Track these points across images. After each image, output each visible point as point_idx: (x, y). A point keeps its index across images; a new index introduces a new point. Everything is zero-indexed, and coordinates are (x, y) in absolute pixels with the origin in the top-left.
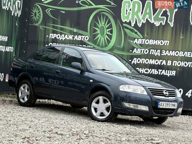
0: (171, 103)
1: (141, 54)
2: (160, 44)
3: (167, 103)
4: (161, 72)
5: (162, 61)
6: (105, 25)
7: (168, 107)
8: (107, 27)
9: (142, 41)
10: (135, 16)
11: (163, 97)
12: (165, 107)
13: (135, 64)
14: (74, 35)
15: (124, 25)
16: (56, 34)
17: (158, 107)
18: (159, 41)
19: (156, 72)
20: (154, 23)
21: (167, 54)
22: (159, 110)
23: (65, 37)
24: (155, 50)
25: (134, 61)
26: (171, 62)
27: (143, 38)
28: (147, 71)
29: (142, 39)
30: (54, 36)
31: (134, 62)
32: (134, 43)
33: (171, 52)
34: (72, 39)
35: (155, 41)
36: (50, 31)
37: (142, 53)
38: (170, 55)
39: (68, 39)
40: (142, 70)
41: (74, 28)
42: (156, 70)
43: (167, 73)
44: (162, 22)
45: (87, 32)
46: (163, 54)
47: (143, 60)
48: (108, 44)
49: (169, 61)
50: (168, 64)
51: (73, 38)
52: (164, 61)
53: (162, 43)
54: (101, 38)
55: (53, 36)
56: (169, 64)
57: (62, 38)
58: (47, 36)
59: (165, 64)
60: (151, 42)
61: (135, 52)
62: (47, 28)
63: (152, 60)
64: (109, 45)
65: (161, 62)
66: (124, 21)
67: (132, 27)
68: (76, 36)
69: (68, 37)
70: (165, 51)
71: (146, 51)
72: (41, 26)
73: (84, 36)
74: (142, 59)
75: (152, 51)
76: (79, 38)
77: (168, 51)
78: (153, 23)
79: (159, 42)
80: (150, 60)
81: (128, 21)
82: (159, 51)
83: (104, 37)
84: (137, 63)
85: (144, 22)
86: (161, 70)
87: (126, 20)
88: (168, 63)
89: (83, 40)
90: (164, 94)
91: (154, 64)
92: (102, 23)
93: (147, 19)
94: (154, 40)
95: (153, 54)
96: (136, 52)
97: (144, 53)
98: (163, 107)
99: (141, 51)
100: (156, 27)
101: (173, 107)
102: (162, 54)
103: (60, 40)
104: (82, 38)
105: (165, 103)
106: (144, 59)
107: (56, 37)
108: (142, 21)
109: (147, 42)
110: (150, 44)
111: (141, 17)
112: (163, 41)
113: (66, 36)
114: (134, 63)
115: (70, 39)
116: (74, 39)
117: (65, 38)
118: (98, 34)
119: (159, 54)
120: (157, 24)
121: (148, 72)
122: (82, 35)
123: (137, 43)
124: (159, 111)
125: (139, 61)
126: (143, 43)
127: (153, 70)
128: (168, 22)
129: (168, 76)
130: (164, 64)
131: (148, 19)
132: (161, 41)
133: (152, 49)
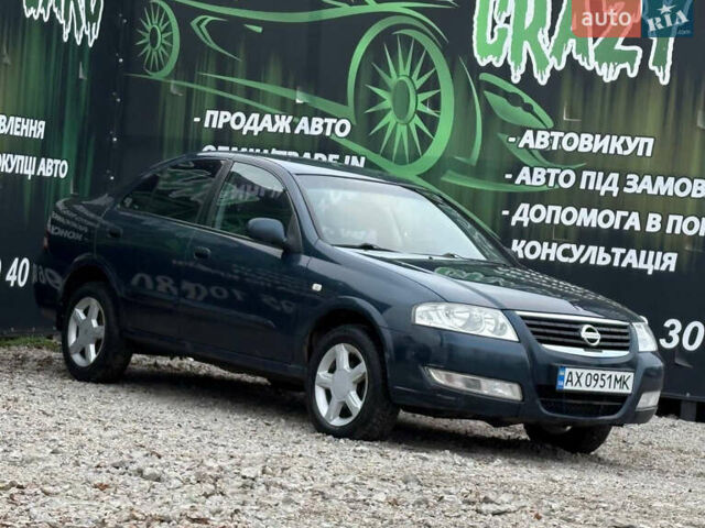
0: (608, 373)
1: (545, 188)
2: (620, 152)
3: (593, 372)
4: (623, 257)
5: (626, 214)
6: (410, 77)
7: (598, 389)
8: (419, 83)
9: (551, 138)
10: (526, 46)
11: (579, 351)
12: (584, 388)
13: (525, 224)
14: (294, 116)
15: (484, 77)
16: (228, 114)
17: (557, 388)
18: (615, 138)
19: (604, 259)
20: (598, 69)
21: (645, 191)
22: (561, 397)
23: (263, 124)
24: (601, 174)
25: (521, 215)
26: (659, 218)
27: (555, 129)
28: (567, 253)
29: (549, 131)
30: (222, 121)
31: (520, 219)
32: (521, 145)
33: (660, 180)
34: (288, 131)
35: (601, 139)
36: (208, 101)
37: (551, 183)
38: (655, 192)
39: (275, 130)
40: (549, 251)
41: (295, 89)
42: (602, 249)
43: (646, 262)
44: (626, 65)
45: (344, 102)
46: (630, 187)
47: (554, 212)
48: (424, 151)
49: (651, 216)
50: (649, 229)
51: (293, 125)
52: (635, 215)
53: (625, 146)
54: (398, 128)
55: (216, 119)
56: (654, 226)
57: (251, 125)
58: (197, 120)
59: (637, 228)
60: (583, 142)
61: (523, 182)
62: (197, 90)
63: (589, 213)
64: (425, 155)
65: (624, 220)
66: (483, 63)
67: (515, 85)
68: (305, 120)
69: (274, 123)
70: (636, 178)
71: (567, 179)
72: (173, 82)
73: (335, 121)
74: (551, 208)
75: (589, 178)
76: (314, 125)
77: (648, 179)
78: (594, 70)
79: (616, 144)
80: (579, 211)
81: (498, 64)
82: (615, 177)
83: (407, 124)
84: (530, 221)
85: (559, 68)
86: (624, 251)
87: (490, 59)
88: (650, 222)
89: (328, 133)
90: (582, 339)
91: (594, 225)
92: (402, 71)
93: (570, 56)
94: (598, 137)
95: (591, 187)
96: (528, 183)
97: (557, 187)
98: (578, 388)
99: (548, 176)
100: (605, 84)
101: (617, 390)
102: (626, 190)
103: (244, 133)
104: (325, 125)
105: (586, 372)
106: (558, 209)
107: (229, 123)
108: (553, 62)
109: (570, 142)
110: (581, 149)
111: (547, 47)
112: (629, 139)
113: (268, 117)
114: (520, 223)
115: (281, 131)
116: (297, 131)
117: (261, 129)
118: (384, 113)
119: (615, 190)
120: (609, 74)
121: (571, 256)
122: (324, 115)
123: (531, 146)
124: (564, 401)
125: (538, 214)
126: (555, 147)
127: (592, 249)
128: (651, 67)
129: (650, 273)
130: (632, 227)
131: (576, 57)
132: (622, 139)
133: (587, 170)
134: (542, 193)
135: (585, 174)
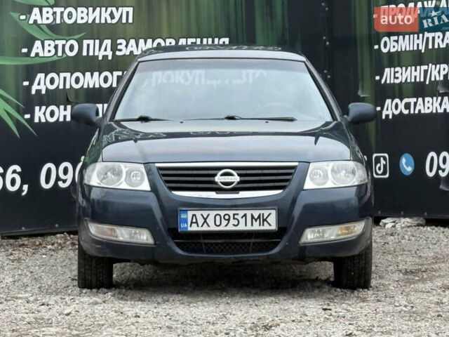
1: (55, 58)
2: (109, 21)
5: (120, 73)
7: (231, 228)
9: (55, 13)
12: (213, 228)
13: (43, 92)
18: (104, 9)
21: (131, 52)
24: (97, 42)
25: (39, 84)
27: (56, 6)
29: (52, 7)
31: (39, 88)
32: (31, 22)
33: (142, 42)
35: (94, 11)
37: (60, 53)
38: (139, 52)
40: (65, 113)
46: (120, 50)
47: (65, 78)
53: (112, 16)
60: (80, 15)
61: (37, 54)
63: (92, 75)
70: (124, 42)
71: (72, 48)
74: (62, 75)
75: (88, 46)
77: (132, 42)
79: (105, 15)
80: (84, 75)
82: (108, 42)
84: (47, 89)
91: (97, 86)
94: (91, 9)
95: (91, 54)
96: (41, 55)
97: (65, 56)
99: (56, 47)
102: (118, 53)
106: (68, 75)
109: (70, 15)
110: (79, 21)
112: (114, 9)
114: (38, 91)
119: (109, 53)
123: (39, 22)
125: (52, 81)
126: (58, 21)
132: (109, 9)
133: (86, 39)
134: (54, 62)
135: (85, 42)
